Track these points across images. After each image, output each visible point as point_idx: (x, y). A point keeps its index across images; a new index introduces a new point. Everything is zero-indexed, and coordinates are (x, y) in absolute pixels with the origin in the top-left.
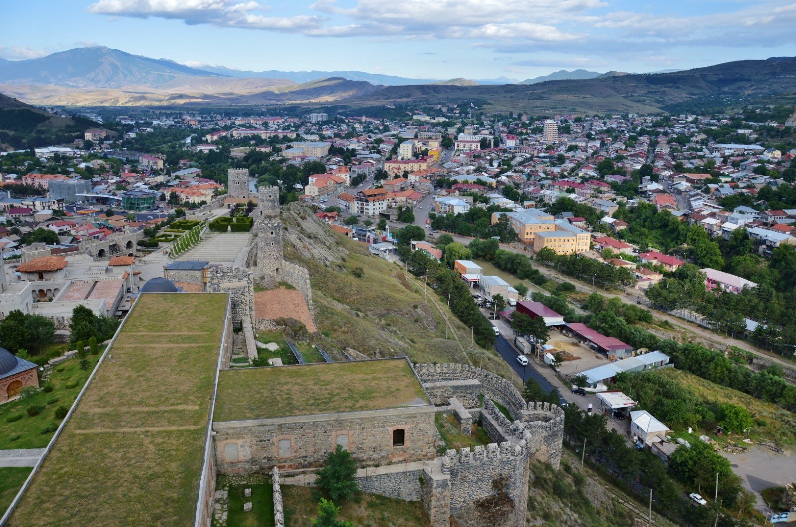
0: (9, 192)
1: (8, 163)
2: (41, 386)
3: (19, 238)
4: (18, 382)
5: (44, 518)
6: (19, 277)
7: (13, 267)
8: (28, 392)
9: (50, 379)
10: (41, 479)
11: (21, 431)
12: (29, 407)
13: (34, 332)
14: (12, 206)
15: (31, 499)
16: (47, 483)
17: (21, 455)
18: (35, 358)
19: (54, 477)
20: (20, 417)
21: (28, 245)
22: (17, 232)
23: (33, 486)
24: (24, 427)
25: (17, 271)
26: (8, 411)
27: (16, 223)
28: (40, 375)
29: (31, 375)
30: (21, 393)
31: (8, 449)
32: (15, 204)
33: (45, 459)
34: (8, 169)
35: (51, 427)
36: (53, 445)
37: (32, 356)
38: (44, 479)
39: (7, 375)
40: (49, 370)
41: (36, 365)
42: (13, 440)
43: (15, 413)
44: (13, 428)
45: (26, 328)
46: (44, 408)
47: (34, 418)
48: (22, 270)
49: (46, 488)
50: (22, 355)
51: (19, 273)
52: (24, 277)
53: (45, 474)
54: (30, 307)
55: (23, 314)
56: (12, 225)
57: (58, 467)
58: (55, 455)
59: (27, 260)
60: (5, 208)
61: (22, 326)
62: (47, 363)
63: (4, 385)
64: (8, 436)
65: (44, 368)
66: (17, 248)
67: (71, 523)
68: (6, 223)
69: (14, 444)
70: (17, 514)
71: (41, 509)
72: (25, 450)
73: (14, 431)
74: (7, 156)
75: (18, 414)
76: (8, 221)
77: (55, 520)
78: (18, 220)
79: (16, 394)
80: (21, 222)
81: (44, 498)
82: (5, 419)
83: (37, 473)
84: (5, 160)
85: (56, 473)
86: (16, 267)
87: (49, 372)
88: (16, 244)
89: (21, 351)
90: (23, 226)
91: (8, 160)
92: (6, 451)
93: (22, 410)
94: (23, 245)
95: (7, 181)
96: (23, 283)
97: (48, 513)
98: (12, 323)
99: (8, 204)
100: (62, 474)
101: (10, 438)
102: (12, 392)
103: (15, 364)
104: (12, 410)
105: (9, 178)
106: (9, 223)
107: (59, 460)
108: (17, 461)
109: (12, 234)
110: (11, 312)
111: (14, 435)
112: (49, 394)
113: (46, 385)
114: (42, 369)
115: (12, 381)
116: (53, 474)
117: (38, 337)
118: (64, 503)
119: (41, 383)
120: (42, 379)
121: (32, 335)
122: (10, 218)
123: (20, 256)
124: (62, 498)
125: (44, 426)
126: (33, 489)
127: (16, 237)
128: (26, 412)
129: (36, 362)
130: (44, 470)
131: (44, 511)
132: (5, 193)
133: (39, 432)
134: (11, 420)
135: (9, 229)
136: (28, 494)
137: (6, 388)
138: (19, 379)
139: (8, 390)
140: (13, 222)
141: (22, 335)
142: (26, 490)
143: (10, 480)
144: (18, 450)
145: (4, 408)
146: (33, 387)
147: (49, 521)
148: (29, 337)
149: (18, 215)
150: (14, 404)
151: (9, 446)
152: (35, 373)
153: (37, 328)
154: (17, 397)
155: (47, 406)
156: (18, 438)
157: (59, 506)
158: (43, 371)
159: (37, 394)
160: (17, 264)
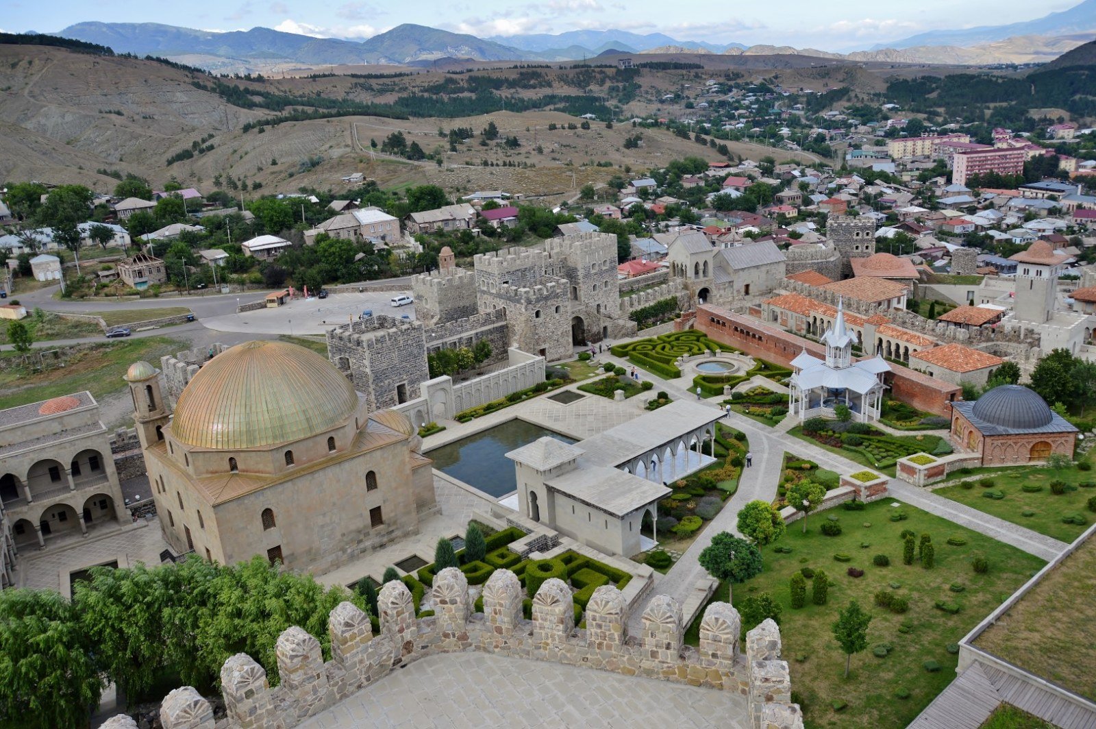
0: (1080, 186)
1: (1090, 144)
2: (1074, 459)
3: (1079, 252)
4: (1047, 444)
5: (1052, 629)
6: (1070, 306)
7: (1065, 291)
8: (1057, 460)
9: (1090, 454)
10: (1058, 578)
11: (1037, 507)
12: (1054, 480)
13: (1081, 385)
14: (1079, 207)
15: (1040, 598)
16: (1065, 588)
17: (1031, 538)
18: (1074, 419)
19: (1076, 584)
20: (1039, 490)
21: (1089, 263)
22: (1077, 243)
23: (1046, 583)
24: (1042, 504)
25: (1070, 297)
26: (1024, 477)
27: (1080, 231)
28: (1077, 444)
29: (1066, 441)
30: (1048, 460)
31: (1017, 523)
32: (1086, 205)
33: (1069, 556)
34: (1085, 154)
35: (1078, 517)
36: (1083, 543)
37: (1072, 415)
38: (1061, 580)
39: (1035, 431)
40: (1090, 441)
41: (1077, 430)
42: (1026, 516)
43: (1033, 482)
44: (1027, 500)
45: (1072, 376)
46: (1074, 489)
47: (1056, 497)
48: (1078, 297)
49: (1061, 593)
50: (1059, 410)
51: (1072, 301)
52: (1078, 306)
53: (1065, 575)
54: (1077, 349)
55: (1071, 357)
56: (1073, 232)
57: (1084, 573)
58: (1083, 556)
59: (1087, 284)
60: (1068, 209)
61: (1066, 372)
62: (1090, 431)
63: (1029, 443)
64: (1020, 508)
65: (1085, 437)
66: (1072, 265)
67: (1088, 655)
68: (1065, 229)
69: (1024, 520)
70: (1020, 607)
71: (1051, 616)
72: (1036, 534)
73: (1027, 505)
74: (1090, 134)
75: (1037, 484)
76: (1068, 227)
77: (1067, 639)
78: (1083, 227)
79: (1039, 458)
80: (1086, 230)
81: (1058, 605)
82: (1020, 486)
83: (1054, 569)
84: (1085, 140)
85: (1080, 581)
86: (1069, 291)
87: (1089, 444)
88: (1072, 260)
89: (1058, 404)
90: (1088, 236)
91: (1090, 140)
92: (1014, 525)
93: (1045, 482)
94: (1081, 263)
95: (1081, 170)
96: (1076, 314)
97: (1059, 625)
98: (1055, 365)
99: (1075, 203)
100: (1088, 586)
101: (1021, 511)
102: (1036, 455)
103: (1048, 420)
104: (1031, 477)
105: (1084, 167)
106: (1070, 230)
107: (1087, 565)
108: (1024, 542)
109: (1070, 245)
110: (1056, 351)
111: (1027, 509)
112: (1083, 473)
113: (1082, 460)
114: (1081, 437)
115: (1040, 440)
116: (1075, 579)
117: (1085, 393)
118: (1084, 625)
119: (1076, 455)
120: (1079, 451)
121: (1077, 387)
122: (1073, 223)
123: (1076, 278)
124: (1082, 616)
125: (1070, 513)
126: (1045, 587)
127: (1076, 251)
128: (1048, 487)
129: (1077, 425)
130: (1064, 569)
131: (1055, 621)
132: (1074, 187)
133: (1059, 518)
134: (1027, 490)
135: (1068, 238)
136: (1038, 590)
137: (1029, 447)
138: (1049, 441)
139: (1032, 450)
140: (1076, 228)
141: (1064, 385)
142: (1037, 584)
143: (1012, 563)
144: (1028, 530)
145: (1021, 471)
146: (1065, 456)
147: (1059, 636)
148: (1072, 389)
149: (1084, 219)
150: (1035, 470)
151: (1018, 521)
152: (1071, 439)
153: (1085, 380)
154: (1040, 463)
155: (1081, 489)
156: (1032, 515)
157: (1076, 625)
158: (1082, 440)
159: (1068, 467)
160: (1071, 288)
